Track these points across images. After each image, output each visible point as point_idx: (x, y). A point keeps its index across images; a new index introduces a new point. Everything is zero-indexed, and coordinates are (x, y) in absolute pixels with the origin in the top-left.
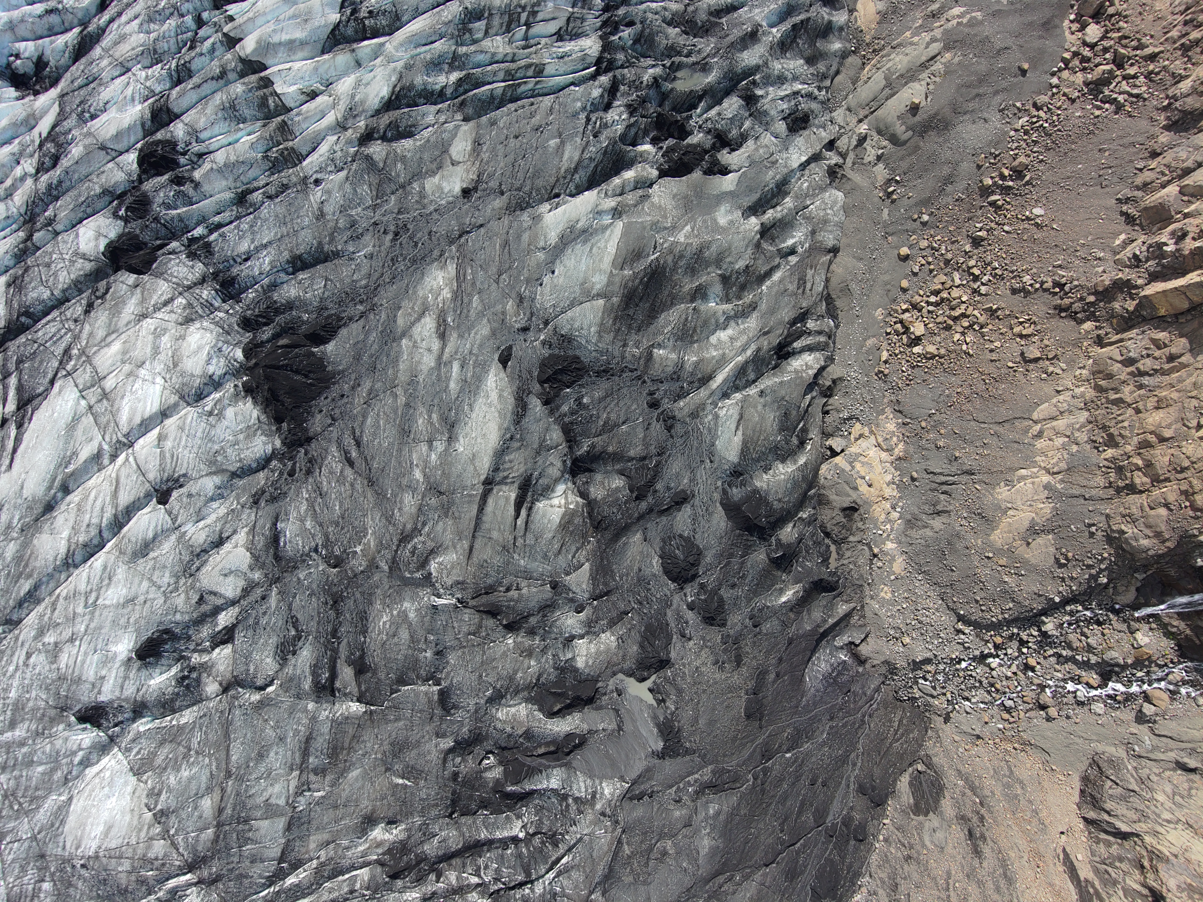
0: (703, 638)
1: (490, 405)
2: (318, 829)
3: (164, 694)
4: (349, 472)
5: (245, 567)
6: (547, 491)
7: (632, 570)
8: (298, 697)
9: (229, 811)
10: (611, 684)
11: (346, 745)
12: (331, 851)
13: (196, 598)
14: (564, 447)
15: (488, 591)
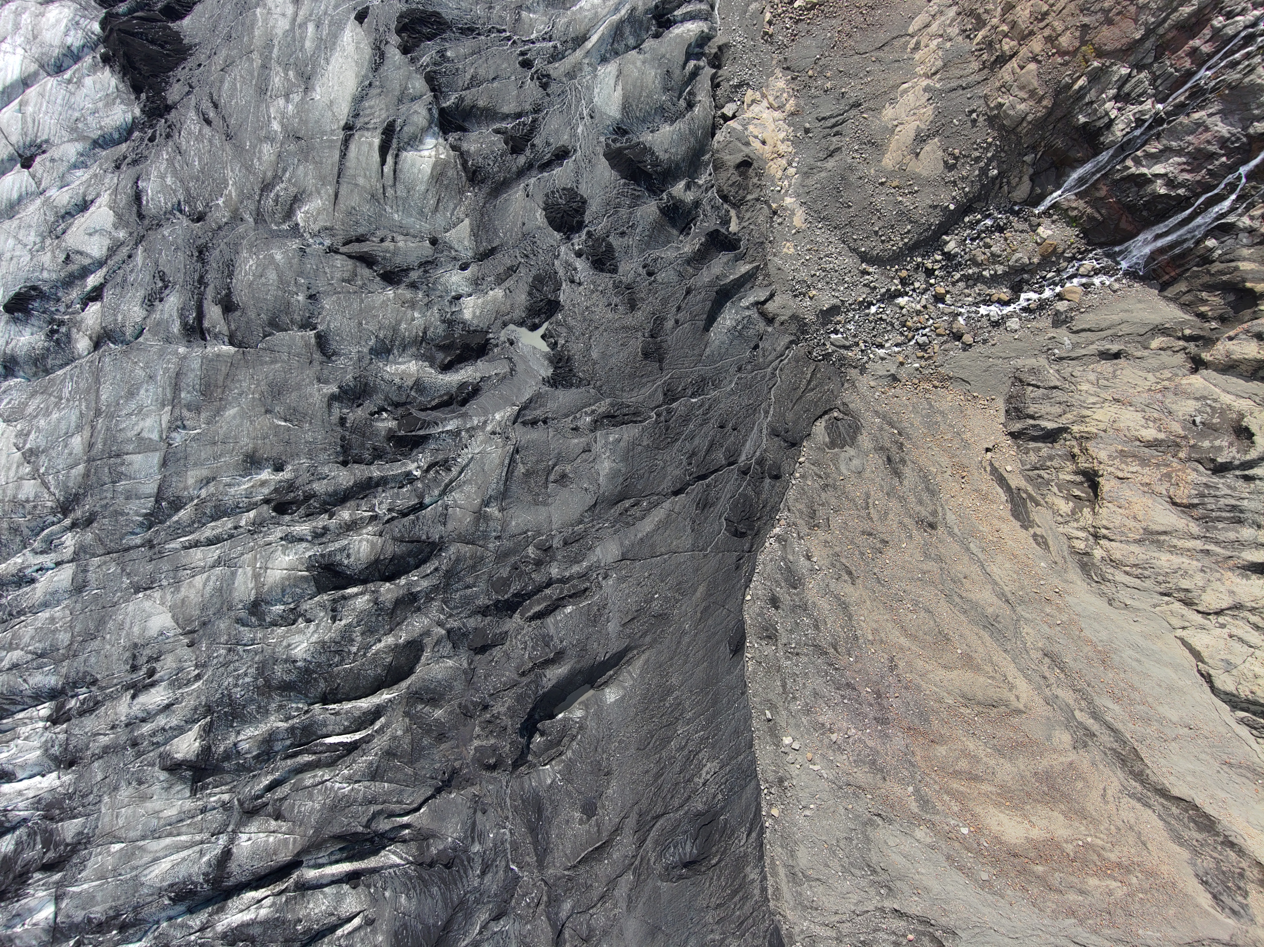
0: (594, 283)
1: (346, 57)
2: (195, 464)
3: (34, 348)
4: (207, 130)
5: (109, 226)
6: (414, 141)
7: (516, 225)
8: (168, 340)
9: (100, 446)
10: (503, 335)
11: (220, 383)
12: (212, 488)
13: (62, 257)
14: (428, 96)
15: (360, 239)
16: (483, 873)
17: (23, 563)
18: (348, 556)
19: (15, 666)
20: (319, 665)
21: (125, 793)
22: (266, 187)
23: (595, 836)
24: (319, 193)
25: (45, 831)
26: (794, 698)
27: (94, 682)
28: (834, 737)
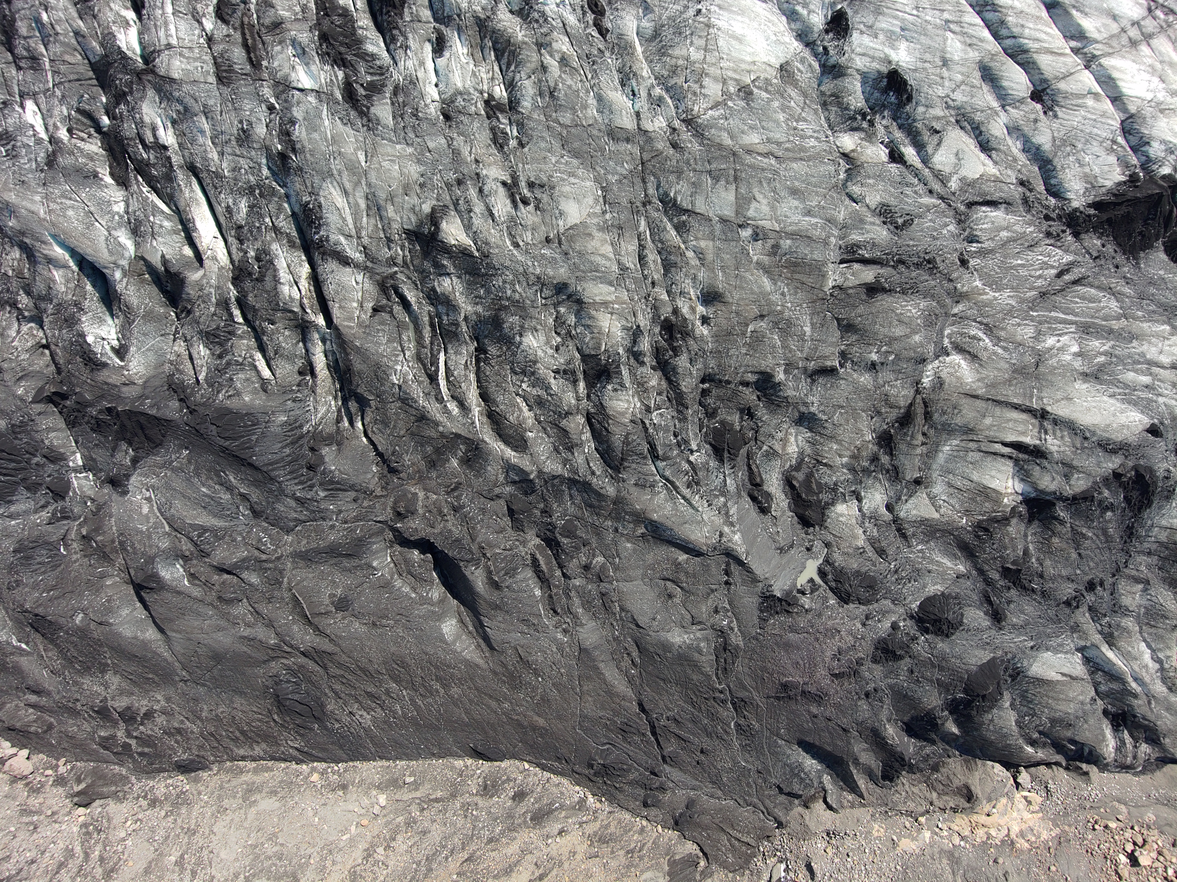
0: (864, 638)
1: (1115, 415)
2: (718, 248)
3: (849, 96)
4: (1052, 273)
5: (963, 172)
6: (1023, 474)
7: (928, 562)
8: (843, 227)
9: (747, 161)
10: (816, 541)
11: (796, 276)
12: (695, 262)
13: (937, 126)
14: (1069, 491)
15: (928, 416)
16: (297, 500)
17: (642, 77)
18: (615, 390)
19: (544, 68)
20: (514, 354)
21: (414, 170)
22: (989, 329)
23: (316, 611)
24: (978, 380)
25: (384, 85)
26: (424, 809)
27: (521, 145)
28: (380, 850)
